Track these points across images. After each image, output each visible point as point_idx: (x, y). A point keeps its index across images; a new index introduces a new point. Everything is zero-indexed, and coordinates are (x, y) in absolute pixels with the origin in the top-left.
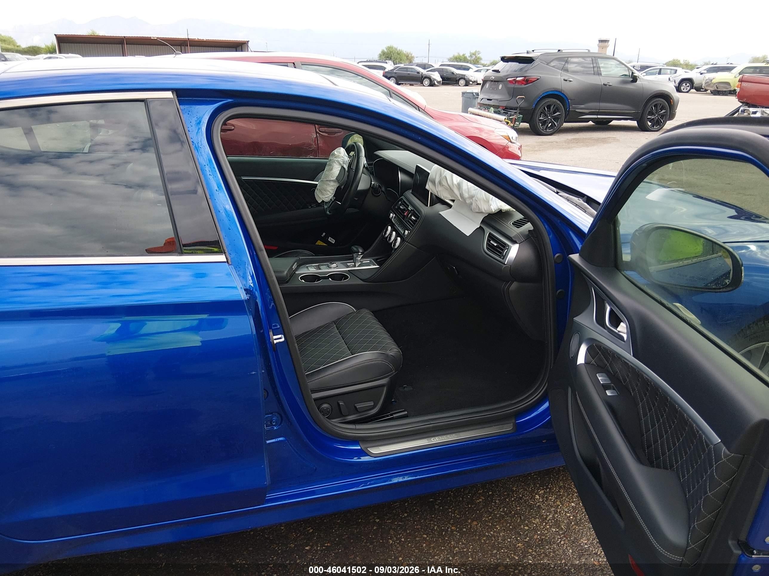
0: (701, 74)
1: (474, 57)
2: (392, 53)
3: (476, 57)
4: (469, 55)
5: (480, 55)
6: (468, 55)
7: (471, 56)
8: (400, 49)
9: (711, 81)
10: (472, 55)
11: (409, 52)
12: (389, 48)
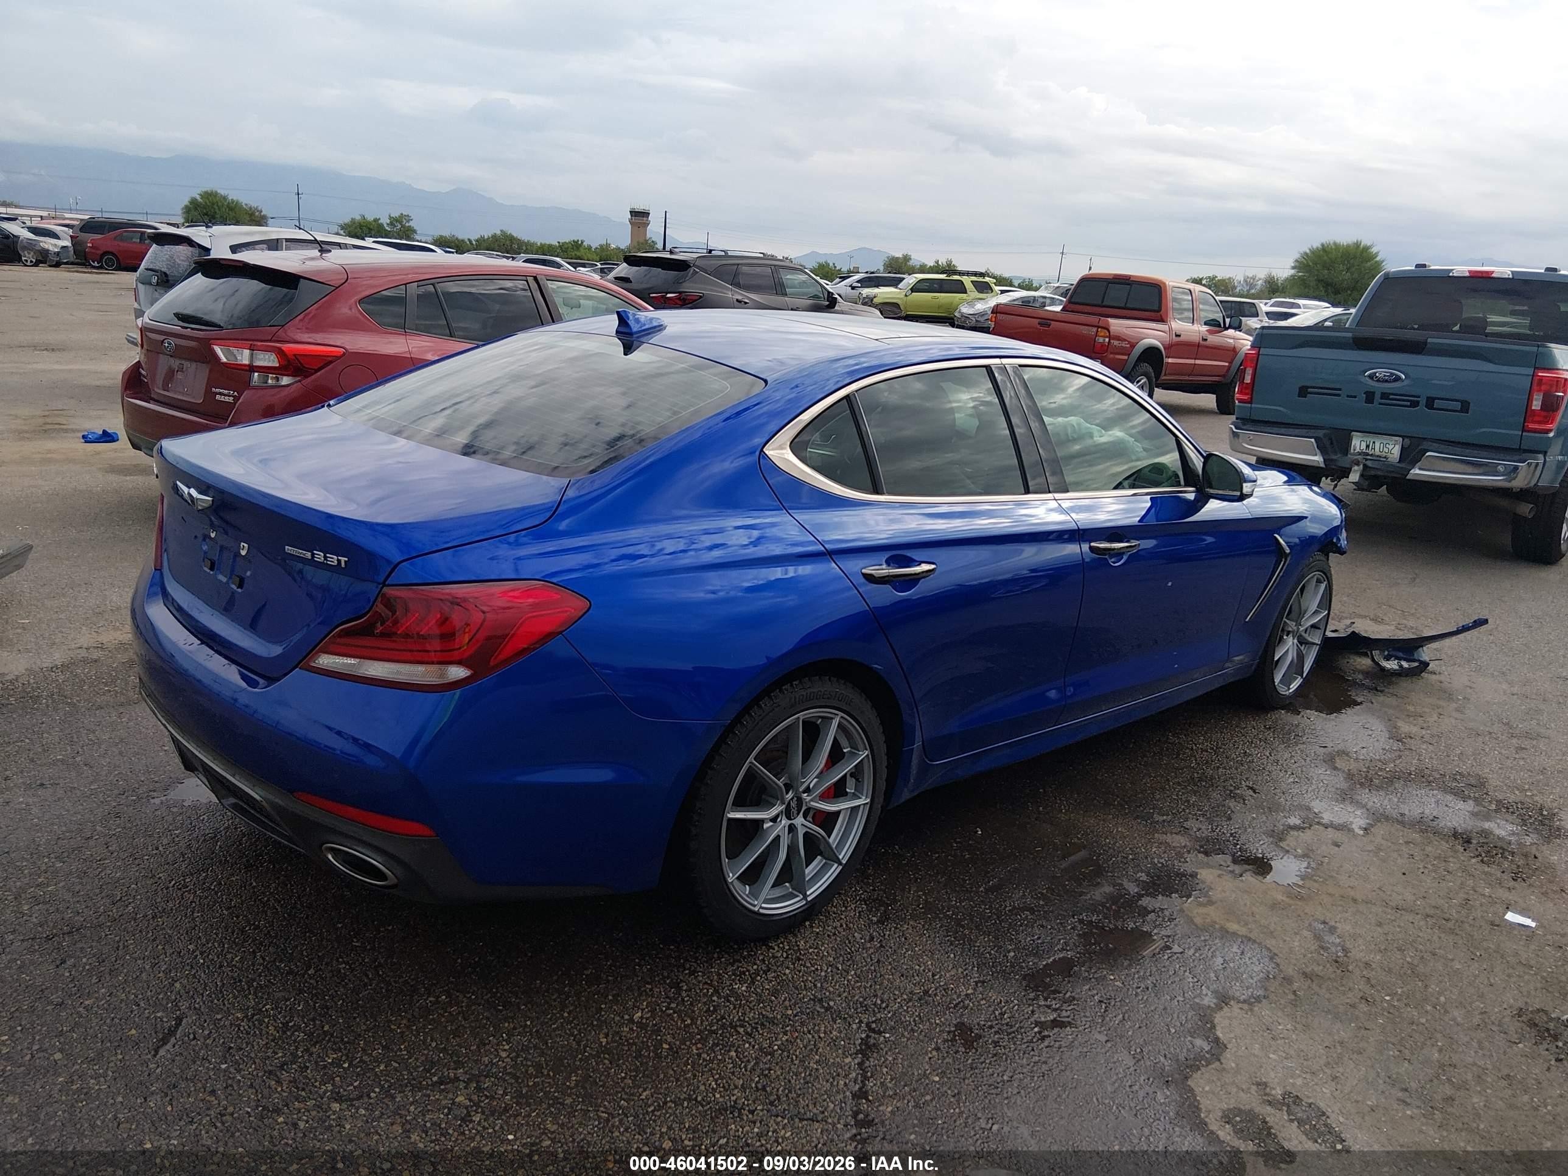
0: (853, 288)
1: (400, 226)
2: (215, 207)
3: (403, 226)
4: (388, 221)
5: (411, 224)
6: (385, 221)
7: (391, 224)
8: (235, 199)
9: (872, 300)
10: (393, 221)
11: (254, 205)
12: (207, 195)
